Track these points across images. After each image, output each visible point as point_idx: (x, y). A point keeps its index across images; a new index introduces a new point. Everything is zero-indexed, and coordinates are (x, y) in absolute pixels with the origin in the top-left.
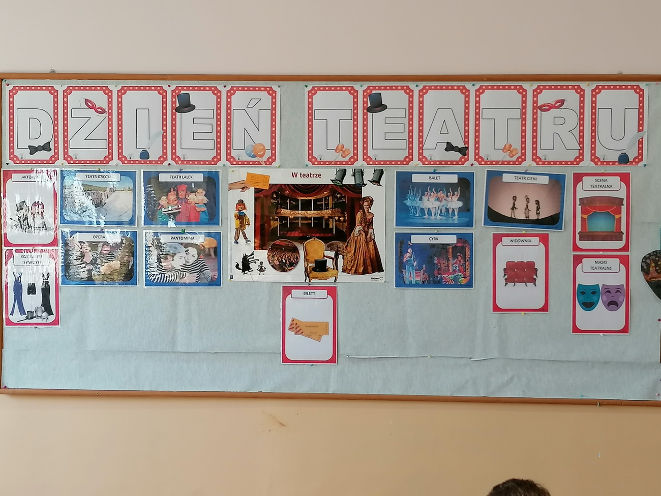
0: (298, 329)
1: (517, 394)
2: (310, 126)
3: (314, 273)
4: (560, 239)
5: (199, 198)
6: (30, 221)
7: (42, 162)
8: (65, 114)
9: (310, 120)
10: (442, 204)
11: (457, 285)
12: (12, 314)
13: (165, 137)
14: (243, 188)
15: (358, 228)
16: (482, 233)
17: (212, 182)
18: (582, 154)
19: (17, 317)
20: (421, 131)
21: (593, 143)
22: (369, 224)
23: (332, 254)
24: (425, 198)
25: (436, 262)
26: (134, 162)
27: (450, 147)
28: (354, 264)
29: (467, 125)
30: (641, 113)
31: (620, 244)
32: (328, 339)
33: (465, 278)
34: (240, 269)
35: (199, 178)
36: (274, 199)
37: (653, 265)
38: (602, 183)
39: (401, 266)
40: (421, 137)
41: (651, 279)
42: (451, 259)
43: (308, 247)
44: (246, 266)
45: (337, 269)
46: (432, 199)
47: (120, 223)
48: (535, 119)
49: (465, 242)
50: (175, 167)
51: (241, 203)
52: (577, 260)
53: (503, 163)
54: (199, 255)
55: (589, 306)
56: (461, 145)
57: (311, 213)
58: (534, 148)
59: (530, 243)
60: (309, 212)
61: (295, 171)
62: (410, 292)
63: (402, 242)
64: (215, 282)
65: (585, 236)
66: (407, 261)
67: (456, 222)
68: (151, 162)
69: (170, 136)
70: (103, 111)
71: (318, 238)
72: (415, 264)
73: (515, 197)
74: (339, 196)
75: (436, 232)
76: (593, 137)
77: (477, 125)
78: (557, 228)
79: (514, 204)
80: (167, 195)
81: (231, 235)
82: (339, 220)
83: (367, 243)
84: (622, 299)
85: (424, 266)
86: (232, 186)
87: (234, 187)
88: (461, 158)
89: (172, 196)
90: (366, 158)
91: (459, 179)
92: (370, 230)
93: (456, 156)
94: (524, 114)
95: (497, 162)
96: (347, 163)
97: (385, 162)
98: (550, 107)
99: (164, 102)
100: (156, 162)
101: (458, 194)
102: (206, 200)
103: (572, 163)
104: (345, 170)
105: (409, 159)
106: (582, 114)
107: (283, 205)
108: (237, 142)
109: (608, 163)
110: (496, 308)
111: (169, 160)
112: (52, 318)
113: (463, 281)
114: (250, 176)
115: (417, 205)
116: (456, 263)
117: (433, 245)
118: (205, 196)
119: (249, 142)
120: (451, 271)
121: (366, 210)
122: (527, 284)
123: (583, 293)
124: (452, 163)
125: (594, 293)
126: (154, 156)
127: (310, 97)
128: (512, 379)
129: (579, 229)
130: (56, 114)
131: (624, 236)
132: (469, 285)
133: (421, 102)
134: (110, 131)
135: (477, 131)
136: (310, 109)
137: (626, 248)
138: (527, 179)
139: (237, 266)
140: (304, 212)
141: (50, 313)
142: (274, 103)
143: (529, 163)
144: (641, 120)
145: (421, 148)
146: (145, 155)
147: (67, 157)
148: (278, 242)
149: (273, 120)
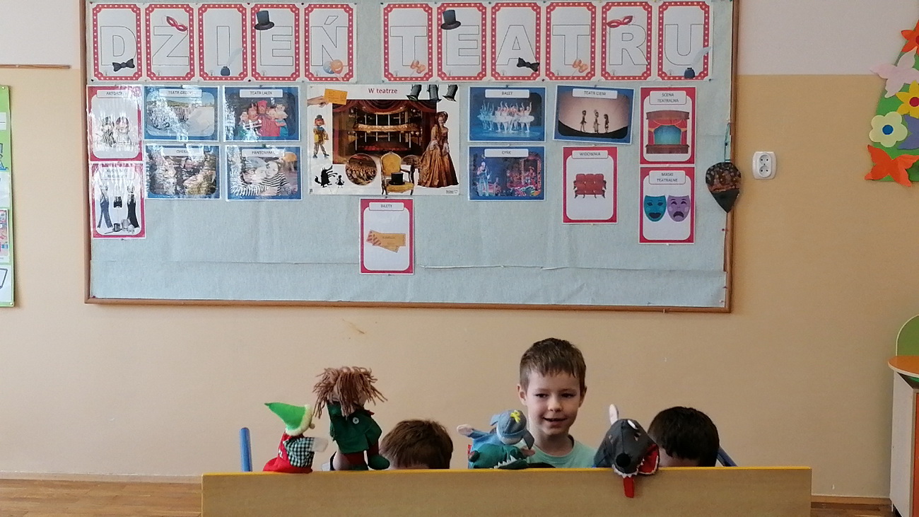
0: (376, 240)
1: (587, 302)
2: (386, 43)
3: (391, 186)
4: (628, 152)
5: (279, 113)
6: (115, 135)
7: (126, 78)
8: (148, 31)
9: (386, 37)
10: (514, 118)
11: (530, 197)
12: (99, 226)
13: (245, 53)
14: (322, 104)
15: (433, 143)
16: (553, 146)
17: (291, 99)
18: (649, 69)
19: (104, 229)
20: (493, 47)
21: (660, 58)
22: (443, 138)
23: (408, 168)
24: (498, 113)
25: (508, 175)
26: (216, 78)
27: (522, 63)
28: (429, 176)
29: (538, 41)
30: (706, 29)
31: (686, 157)
32: (404, 250)
33: (536, 190)
34: (319, 183)
35: (279, 94)
36: (351, 114)
37: (717, 176)
38: (669, 98)
39: (474, 180)
40: (493, 53)
41: (715, 190)
42: (523, 172)
43: (385, 161)
44: (325, 178)
45: (413, 182)
46: (505, 114)
47: (202, 138)
48: (604, 36)
49: (537, 155)
50: (256, 83)
51: (320, 118)
52: (645, 173)
53: (573, 78)
54: (279, 168)
55: (655, 216)
56: (533, 61)
57: (389, 128)
58: (604, 64)
59: (599, 156)
60: (385, 127)
61: (371, 86)
62: (483, 203)
63: (476, 155)
64: (296, 195)
65: (653, 148)
66: (481, 174)
67: (528, 136)
68: (231, 79)
69: (249, 54)
70: (185, 29)
71: (395, 152)
72: (488, 177)
73: (585, 111)
74: (414, 111)
75: (508, 146)
76: (661, 53)
77: (548, 41)
78: (625, 141)
79: (584, 119)
80: (247, 110)
81: (311, 151)
82: (415, 135)
83: (441, 155)
84: (687, 209)
85: (497, 179)
86: (310, 102)
87: (312, 102)
88: (533, 74)
89: (253, 112)
90: (441, 74)
91: (531, 94)
92: (445, 145)
93: (528, 71)
94: (593, 30)
95: (568, 78)
96: (422, 79)
97: (459, 78)
98: (619, 23)
99: (244, 20)
100: (237, 79)
101: (529, 108)
102: (285, 116)
103: (640, 78)
104: (420, 86)
105: (482, 75)
106: (650, 30)
107: (361, 120)
108: (315, 58)
109: (674, 78)
110: (567, 220)
111: (250, 76)
112: (137, 231)
113: (535, 193)
114: (328, 92)
115: (491, 119)
116: (528, 176)
117: (506, 159)
118: (285, 111)
119: (327, 59)
120: (523, 184)
121: (441, 125)
122: (597, 195)
123: (650, 204)
124: (524, 78)
125: (660, 204)
126: (234, 72)
127: (386, 14)
128: (581, 288)
129: (646, 142)
130: (138, 31)
131: (690, 149)
132: (541, 197)
133: (494, 19)
134: (192, 48)
135: (548, 47)
136: (386, 26)
137: (691, 161)
138: (596, 94)
139: (317, 180)
140: (380, 127)
141: (136, 225)
142: (351, 20)
143: (598, 78)
144: (706, 35)
145: (494, 64)
146: (225, 72)
147: (151, 74)
148: (355, 156)
149: (350, 37)
